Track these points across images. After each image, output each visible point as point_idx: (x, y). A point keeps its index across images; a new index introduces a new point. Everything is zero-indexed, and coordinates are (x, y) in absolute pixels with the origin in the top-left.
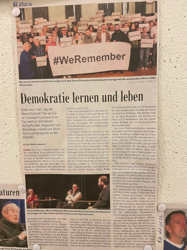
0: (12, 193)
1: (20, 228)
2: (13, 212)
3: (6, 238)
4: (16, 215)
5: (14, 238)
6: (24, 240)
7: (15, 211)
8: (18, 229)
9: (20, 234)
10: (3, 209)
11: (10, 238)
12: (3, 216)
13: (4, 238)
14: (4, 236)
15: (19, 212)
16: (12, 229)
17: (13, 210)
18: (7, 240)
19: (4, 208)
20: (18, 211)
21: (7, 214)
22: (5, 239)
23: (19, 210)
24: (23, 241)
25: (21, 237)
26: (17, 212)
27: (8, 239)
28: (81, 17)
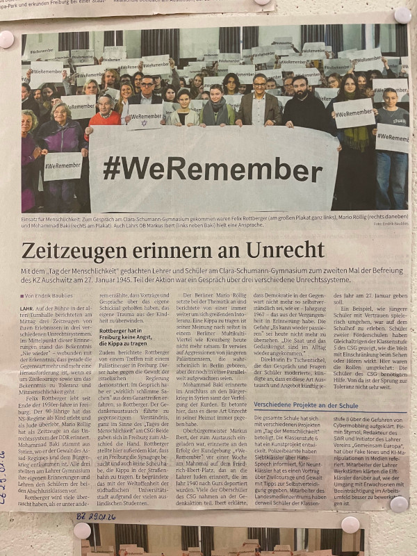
28: (213, 550)
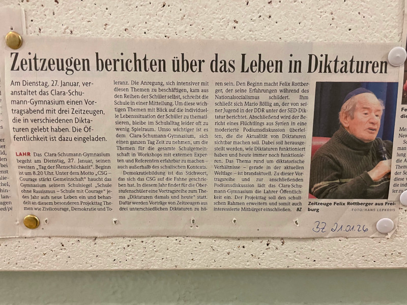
0: (370, 66)
1: (377, 152)
2: (366, 114)
3: (339, 176)
4: (371, 121)
5: (359, 177)
6: (382, 181)
7: (371, 112)
8: (373, 154)
9: (374, 167)
10: (344, 106)
11: (350, 178)
12: (341, 124)
13: (335, 178)
14: (336, 173)
15: (381, 113)
16: (359, 156)
17: (367, 110)
18: (341, 183)
19: (347, 106)
20: (379, 111)
21: (352, 118)
22: (338, 181)
23: (382, 108)
24: (380, 182)
25: (375, 174)
26: (377, 113)
27: (343, 181)
